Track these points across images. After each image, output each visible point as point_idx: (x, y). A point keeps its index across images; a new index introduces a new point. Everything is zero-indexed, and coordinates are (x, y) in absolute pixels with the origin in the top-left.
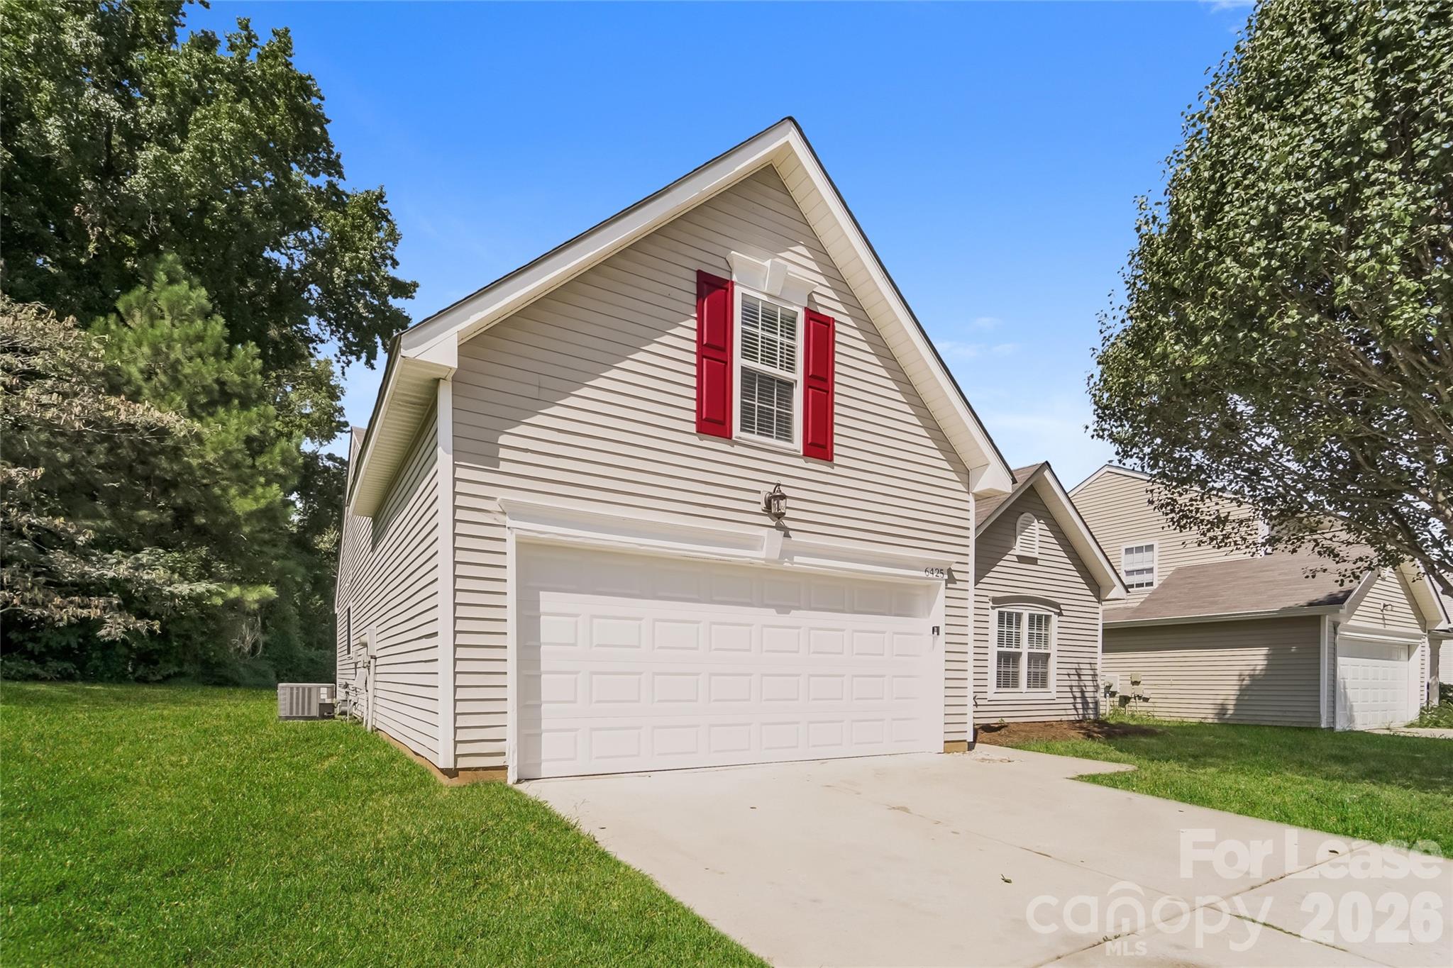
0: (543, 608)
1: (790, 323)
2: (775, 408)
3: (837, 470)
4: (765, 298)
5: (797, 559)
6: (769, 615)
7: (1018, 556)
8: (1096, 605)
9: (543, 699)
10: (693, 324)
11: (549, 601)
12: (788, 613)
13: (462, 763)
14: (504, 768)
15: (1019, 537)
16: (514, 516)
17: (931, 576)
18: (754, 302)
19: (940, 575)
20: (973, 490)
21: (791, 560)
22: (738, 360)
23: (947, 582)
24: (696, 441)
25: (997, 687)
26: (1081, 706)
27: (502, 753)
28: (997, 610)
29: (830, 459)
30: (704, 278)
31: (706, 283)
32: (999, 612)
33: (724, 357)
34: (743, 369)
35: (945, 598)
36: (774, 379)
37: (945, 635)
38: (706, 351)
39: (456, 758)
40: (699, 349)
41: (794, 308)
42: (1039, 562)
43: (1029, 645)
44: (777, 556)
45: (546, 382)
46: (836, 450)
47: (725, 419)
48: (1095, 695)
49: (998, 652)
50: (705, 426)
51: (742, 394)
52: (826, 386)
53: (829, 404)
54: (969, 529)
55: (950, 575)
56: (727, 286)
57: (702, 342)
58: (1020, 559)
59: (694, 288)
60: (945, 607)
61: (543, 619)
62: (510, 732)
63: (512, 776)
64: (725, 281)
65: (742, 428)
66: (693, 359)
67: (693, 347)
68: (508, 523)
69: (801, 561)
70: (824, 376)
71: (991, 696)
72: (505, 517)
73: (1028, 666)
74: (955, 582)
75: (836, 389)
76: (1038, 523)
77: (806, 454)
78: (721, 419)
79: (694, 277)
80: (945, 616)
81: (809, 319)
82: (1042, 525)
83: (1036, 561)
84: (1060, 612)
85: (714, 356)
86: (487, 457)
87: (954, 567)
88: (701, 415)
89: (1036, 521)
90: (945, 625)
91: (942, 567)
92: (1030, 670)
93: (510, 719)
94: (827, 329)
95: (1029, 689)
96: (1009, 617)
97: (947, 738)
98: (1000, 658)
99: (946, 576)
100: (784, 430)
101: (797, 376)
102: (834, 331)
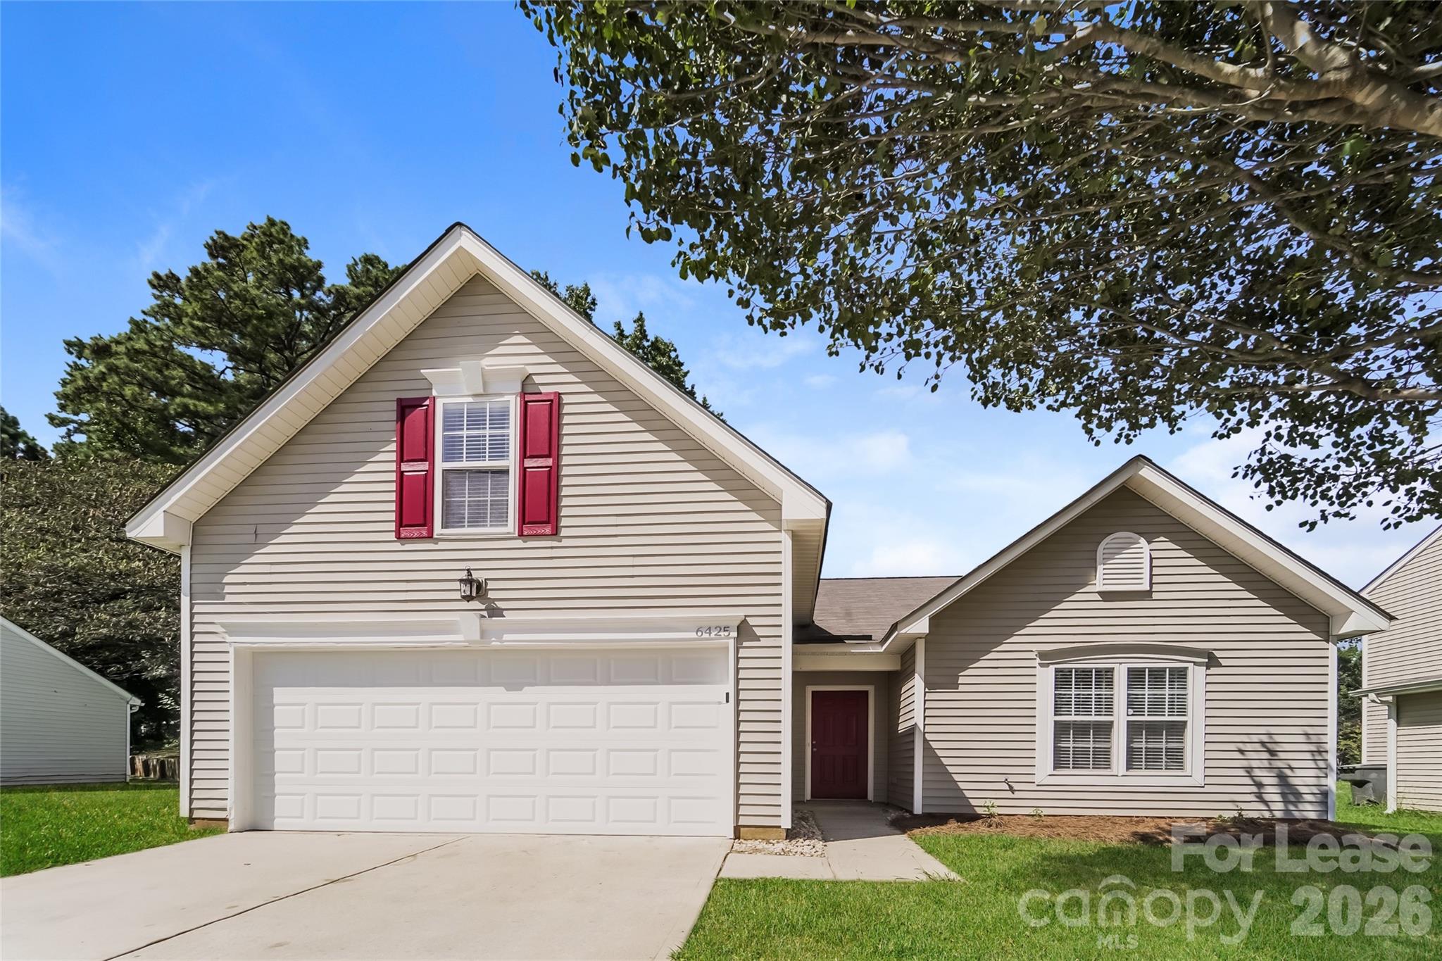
0: (276, 700)
1: (500, 419)
2: (489, 499)
3: (565, 542)
4: (470, 400)
5: (506, 637)
6: (498, 693)
7: (1099, 593)
8: (1324, 645)
10: (393, 446)
11: (281, 695)
12: (521, 689)
13: (196, 814)
14: (226, 820)
15: (1100, 568)
17: (706, 636)
18: (459, 407)
19: (723, 634)
20: (784, 527)
21: (500, 639)
22: (440, 465)
23: (738, 640)
24: (398, 546)
25: (1055, 768)
26: (1278, 797)
27: (225, 809)
28: (1052, 668)
29: (555, 533)
30: (404, 404)
31: (405, 407)
32: (1057, 671)
33: (424, 466)
34: (445, 471)
35: (738, 659)
36: (486, 472)
37: (738, 702)
38: (405, 467)
39: (191, 810)
40: (399, 467)
41: (506, 398)
42: (1155, 596)
43: (1131, 712)
44: (477, 637)
45: (261, 529)
46: (564, 522)
47: (426, 520)
48: (1323, 781)
49: (1056, 722)
50: (405, 532)
51: (445, 494)
52: (549, 462)
53: (552, 478)
54: (780, 574)
55: (744, 631)
56: (427, 402)
57: (401, 459)
58: (1107, 596)
59: (394, 416)
60: (737, 670)
61: (276, 708)
62: (230, 794)
63: (231, 827)
64: (426, 399)
65: (445, 525)
66: (393, 477)
67: (393, 467)
68: (229, 639)
69: (511, 639)
70: (547, 453)
71: (1037, 779)
72: (226, 636)
73: (1130, 740)
74: (757, 638)
75: (565, 461)
76: (1149, 542)
77: (521, 535)
78: (422, 522)
79: (394, 406)
80: (737, 680)
81: (526, 403)
82: (1163, 543)
83: (1146, 595)
84: (1211, 660)
85: (414, 469)
86: (216, 594)
87: (751, 621)
88: (400, 523)
89: (1143, 541)
90: (738, 691)
91: (726, 624)
92: (1135, 745)
93: (230, 784)
94: (551, 405)
95: (1132, 772)
96: (1084, 676)
97: (742, 821)
98: (1061, 730)
99: (735, 634)
100: (501, 518)
101: (511, 462)
102: (560, 405)
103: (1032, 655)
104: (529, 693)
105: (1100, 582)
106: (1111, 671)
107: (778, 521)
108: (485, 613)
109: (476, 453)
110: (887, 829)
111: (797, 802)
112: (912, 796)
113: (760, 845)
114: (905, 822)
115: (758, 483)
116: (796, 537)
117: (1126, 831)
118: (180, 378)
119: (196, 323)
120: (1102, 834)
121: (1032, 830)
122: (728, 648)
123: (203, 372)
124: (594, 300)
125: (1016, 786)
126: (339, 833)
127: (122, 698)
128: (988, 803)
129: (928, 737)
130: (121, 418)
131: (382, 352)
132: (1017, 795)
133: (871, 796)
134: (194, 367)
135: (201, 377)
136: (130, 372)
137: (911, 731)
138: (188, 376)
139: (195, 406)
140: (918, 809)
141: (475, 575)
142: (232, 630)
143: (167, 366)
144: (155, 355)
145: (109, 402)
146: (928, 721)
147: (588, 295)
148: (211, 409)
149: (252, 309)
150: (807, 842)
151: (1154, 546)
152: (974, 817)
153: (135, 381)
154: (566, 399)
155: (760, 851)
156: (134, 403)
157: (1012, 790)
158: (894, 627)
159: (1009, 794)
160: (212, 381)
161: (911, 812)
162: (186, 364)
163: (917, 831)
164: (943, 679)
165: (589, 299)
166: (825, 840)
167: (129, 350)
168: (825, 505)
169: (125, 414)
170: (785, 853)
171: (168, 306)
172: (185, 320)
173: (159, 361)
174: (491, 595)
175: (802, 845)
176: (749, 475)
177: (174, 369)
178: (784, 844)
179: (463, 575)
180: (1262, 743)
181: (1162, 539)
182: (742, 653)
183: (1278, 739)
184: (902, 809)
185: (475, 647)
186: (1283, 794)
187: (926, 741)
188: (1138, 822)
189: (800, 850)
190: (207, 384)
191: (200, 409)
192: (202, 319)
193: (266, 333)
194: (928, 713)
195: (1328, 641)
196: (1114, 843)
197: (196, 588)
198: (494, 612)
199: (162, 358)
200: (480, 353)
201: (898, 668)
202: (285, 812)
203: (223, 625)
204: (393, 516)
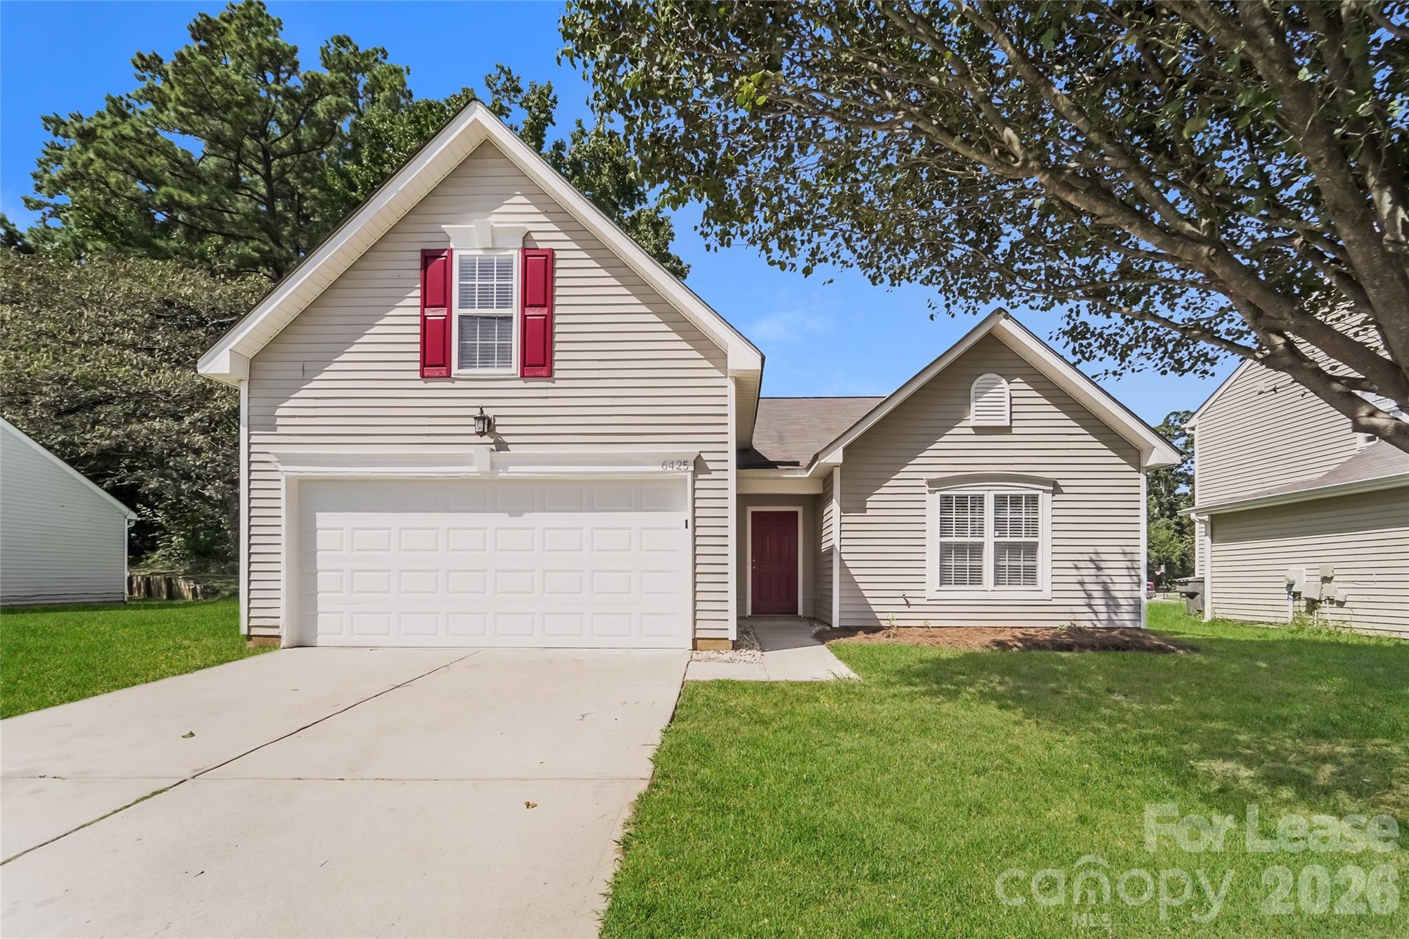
0: (318, 525)
1: (505, 269)
2: (496, 342)
3: (558, 384)
4: (481, 252)
5: (511, 469)
6: (503, 519)
7: (973, 427)
9: (319, 589)
10: (418, 293)
11: (323, 519)
12: (521, 515)
13: (254, 632)
14: (279, 637)
15: (973, 404)
16: (283, 463)
17: (669, 469)
18: (472, 259)
19: (683, 467)
20: (729, 374)
21: (506, 470)
22: (457, 311)
23: (695, 474)
24: (421, 384)
25: (941, 584)
26: (1103, 609)
27: (277, 627)
28: (938, 494)
29: (550, 375)
30: (428, 254)
31: (428, 257)
32: (942, 496)
33: (444, 311)
34: (461, 317)
35: (694, 490)
36: (494, 318)
37: (695, 528)
38: (428, 312)
39: (249, 628)
40: (423, 312)
41: (510, 252)
42: (1014, 431)
43: (997, 533)
44: (487, 468)
45: (308, 366)
46: (557, 365)
47: (445, 362)
48: (1136, 594)
49: (941, 543)
50: (427, 372)
51: (461, 338)
52: (545, 311)
53: (547, 325)
54: (726, 415)
55: (699, 465)
56: (445, 254)
57: (424, 305)
58: (979, 430)
59: (418, 265)
60: (694, 499)
61: (318, 532)
62: (282, 613)
63: (283, 643)
64: (445, 250)
65: (460, 367)
66: (418, 320)
67: (418, 311)
68: (281, 468)
69: (515, 471)
70: (543, 303)
71: (928, 595)
72: (279, 465)
73: (997, 559)
74: (709, 472)
75: (557, 310)
76: (1009, 383)
77: (523, 376)
78: (441, 363)
79: (418, 256)
80: (694, 509)
81: (526, 257)
82: (1019, 384)
83: (1006, 430)
84: (1056, 489)
85: (435, 314)
86: (270, 425)
87: (705, 457)
88: (424, 363)
89: (1004, 381)
90: (694, 518)
91: (685, 459)
92: (1001, 563)
93: (282, 603)
94: (546, 260)
95: (999, 587)
96: (962, 501)
97: (699, 634)
98: (946, 550)
99: (691, 468)
100: (505, 358)
101: (515, 310)
102: (553, 260)
103: (923, 483)
104: (529, 519)
105: (974, 418)
106: (981, 498)
107: (724, 368)
108: (493, 447)
109: (485, 303)
110: (811, 640)
111: (741, 618)
112: (831, 611)
113: (713, 654)
114: (826, 634)
115: (709, 335)
116: (738, 382)
117: (987, 639)
118: (162, 165)
119: (181, 108)
120: (969, 642)
121: (919, 639)
122: (686, 479)
123: (185, 160)
124: (555, 97)
125: (911, 601)
126: (372, 648)
127: (121, 512)
128: (890, 616)
129: (844, 557)
130: (103, 206)
131: (409, 206)
132: (912, 609)
133: (800, 612)
134: (175, 154)
135: (182, 165)
136: (118, 159)
137: (830, 552)
138: (171, 164)
139: (180, 196)
140: (836, 623)
141: (487, 412)
142: (285, 460)
143: (151, 153)
144: (140, 141)
145: (93, 189)
146: (844, 542)
147: (550, 91)
148: (193, 200)
149: (231, 94)
150: (749, 652)
151: (1013, 386)
152: (876, 629)
153: (120, 168)
154: (558, 255)
155: (713, 659)
156: (118, 191)
157: (908, 604)
158: (816, 457)
159: (906, 609)
160: (192, 169)
161: (830, 625)
162: (167, 150)
163: (833, 642)
164: (855, 504)
165: (551, 97)
166: (763, 650)
167: (116, 136)
168: (760, 357)
169: (107, 202)
170: (732, 661)
171: (152, 91)
172: (170, 105)
173: (143, 148)
174: (499, 430)
175: (745, 654)
176: (701, 328)
177: (158, 156)
178: (731, 654)
179: (477, 412)
180: (1092, 561)
181: (1018, 380)
182: (698, 485)
183: (1104, 557)
184: (824, 623)
185: (484, 477)
186: (1107, 605)
187: (842, 561)
188: (1000, 631)
189: (743, 658)
190: (187, 172)
191: (184, 199)
192: (185, 105)
193: (245, 121)
194: (844, 535)
195: (1139, 472)
196: (978, 650)
197: (254, 420)
198: (501, 446)
199: (146, 145)
200: (488, 211)
201: (821, 491)
202: (327, 629)
203: (276, 455)
204: (418, 357)
